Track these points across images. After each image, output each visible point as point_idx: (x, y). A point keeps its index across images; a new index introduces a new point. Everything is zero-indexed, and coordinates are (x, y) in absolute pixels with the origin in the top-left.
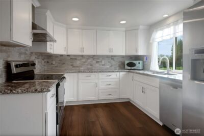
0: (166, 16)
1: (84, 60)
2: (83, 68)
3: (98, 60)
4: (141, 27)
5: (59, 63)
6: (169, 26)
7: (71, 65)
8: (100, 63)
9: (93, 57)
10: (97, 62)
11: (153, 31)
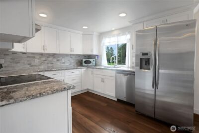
0: (113, 29)
1: (44, 59)
2: (42, 67)
3: (59, 59)
4: (95, 33)
5: (11, 62)
6: (114, 36)
7: (29, 64)
8: (60, 61)
9: (53, 55)
10: (58, 60)
11: (103, 38)
